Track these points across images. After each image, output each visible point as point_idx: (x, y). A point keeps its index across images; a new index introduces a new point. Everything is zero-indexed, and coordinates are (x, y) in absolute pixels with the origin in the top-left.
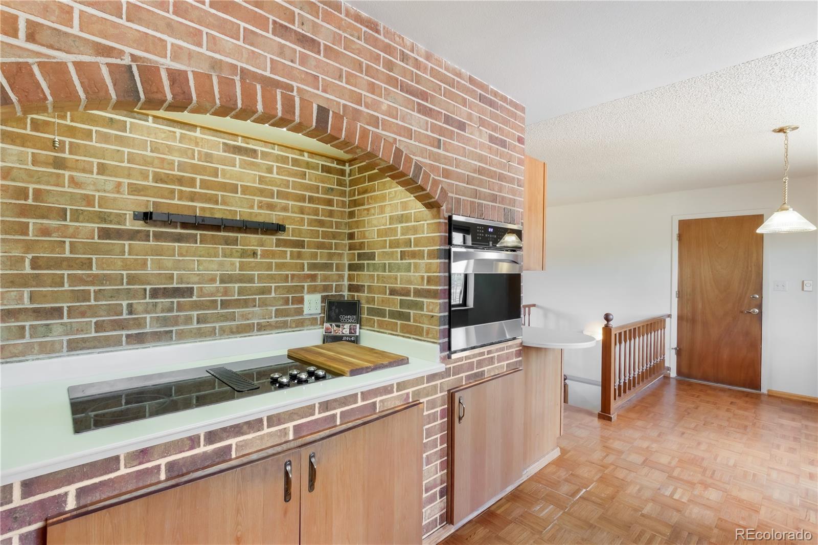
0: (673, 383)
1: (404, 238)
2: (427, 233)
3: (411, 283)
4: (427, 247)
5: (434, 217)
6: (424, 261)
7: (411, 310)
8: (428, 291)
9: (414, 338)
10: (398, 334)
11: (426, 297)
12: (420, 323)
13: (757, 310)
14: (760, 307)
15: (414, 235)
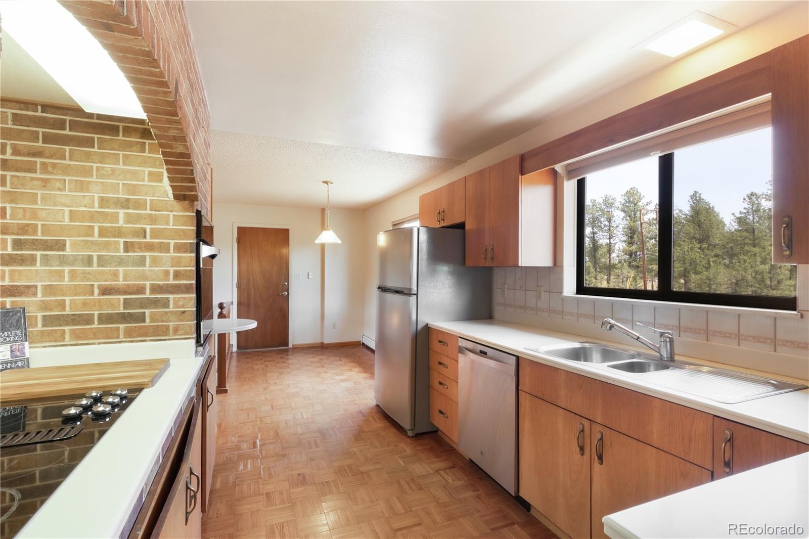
0: (235, 355)
1: (132, 227)
2: (173, 225)
3: (146, 279)
4: (174, 240)
5: (185, 210)
6: (169, 255)
7: (146, 309)
8: (175, 287)
9: (151, 340)
10: (120, 340)
11: (172, 293)
12: (163, 321)
13: (286, 293)
14: (288, 291)
15: (151, 225)
